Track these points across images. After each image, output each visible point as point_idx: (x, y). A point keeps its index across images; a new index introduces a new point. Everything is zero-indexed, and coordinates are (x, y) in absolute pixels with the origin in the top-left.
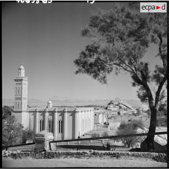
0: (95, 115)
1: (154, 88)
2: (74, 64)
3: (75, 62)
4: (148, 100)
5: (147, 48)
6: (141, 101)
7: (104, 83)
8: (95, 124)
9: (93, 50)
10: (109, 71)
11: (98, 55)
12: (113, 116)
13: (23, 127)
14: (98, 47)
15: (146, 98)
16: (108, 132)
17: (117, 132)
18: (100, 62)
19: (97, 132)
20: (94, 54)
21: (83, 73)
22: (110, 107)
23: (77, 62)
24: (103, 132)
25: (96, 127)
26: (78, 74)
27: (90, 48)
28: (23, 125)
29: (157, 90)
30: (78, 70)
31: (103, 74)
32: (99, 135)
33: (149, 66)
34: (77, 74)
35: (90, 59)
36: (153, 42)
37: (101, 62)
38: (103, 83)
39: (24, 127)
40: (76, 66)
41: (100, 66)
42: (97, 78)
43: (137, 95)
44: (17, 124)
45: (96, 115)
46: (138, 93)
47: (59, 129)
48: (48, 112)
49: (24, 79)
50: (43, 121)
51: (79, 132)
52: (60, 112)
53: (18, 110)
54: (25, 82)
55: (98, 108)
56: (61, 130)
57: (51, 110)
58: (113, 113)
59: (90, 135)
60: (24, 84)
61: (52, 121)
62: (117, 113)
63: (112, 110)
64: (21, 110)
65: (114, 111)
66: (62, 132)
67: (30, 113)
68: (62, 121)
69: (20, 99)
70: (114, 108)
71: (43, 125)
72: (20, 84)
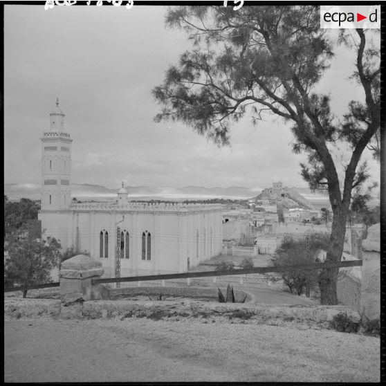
0: (224, 221)
1: (342, 156)
2: (153, 97)
3: (154, 92)
4: (327, 186)
5: (330, 58)
6: (311, 188)
7: (223, 144)
8: (224, 241)
9: (197, 63)
10: (238, 116)
11: (209, 77)
12: (268, 223)
13: (59, 246)
14: (209, 56)
15: (321, 181)
16: (253, 260)
17: (272, 260)
18: (213, 92)
19: (229, 260)
20: (199, 74)
21: (174, 118)
22: (261, 204)
23: (160, 94)
24: (243, 259)
25: (226, 248)
26: (162, 121)
27: (189, 58)
28: (58, 242)
29: (348, 163)
30: (162, 112)
31: (222, 122)
32: (234, 266)
33: (331, 104)
34: (159, 122)
35: (191, 84)
36: (343, 43)
37: (217, 94)
38: (221, 144)
39: (62, 245)
40: (157, 102)
41: (216, 102)
42: (206, 133)
43: (301, 172)
44: (46, 239)
45: (227, 220)
46: (302, 169)
47: (144, 251)
48: (117, 212)
49: (63, 137)
50: (107, 233)
51: (188, 259)
52: (144, 213)
53: (50, 208)
54: (65, 145)
55: (233, 205)
56: (147, 253)
57: (125, 209)
58: (268, 218)
59: (213, 265)
60: (63, 149)
61: (128, 234)
62: (276, 218)
63: (267, 211)
64: (56, 208)
65: (271, 213)
66: (149, 258)
67: (78, 215)
68: (149, 235)
69: (54, 182)
70: (271, 204)
71: (107, 242)
72: (54, 148)
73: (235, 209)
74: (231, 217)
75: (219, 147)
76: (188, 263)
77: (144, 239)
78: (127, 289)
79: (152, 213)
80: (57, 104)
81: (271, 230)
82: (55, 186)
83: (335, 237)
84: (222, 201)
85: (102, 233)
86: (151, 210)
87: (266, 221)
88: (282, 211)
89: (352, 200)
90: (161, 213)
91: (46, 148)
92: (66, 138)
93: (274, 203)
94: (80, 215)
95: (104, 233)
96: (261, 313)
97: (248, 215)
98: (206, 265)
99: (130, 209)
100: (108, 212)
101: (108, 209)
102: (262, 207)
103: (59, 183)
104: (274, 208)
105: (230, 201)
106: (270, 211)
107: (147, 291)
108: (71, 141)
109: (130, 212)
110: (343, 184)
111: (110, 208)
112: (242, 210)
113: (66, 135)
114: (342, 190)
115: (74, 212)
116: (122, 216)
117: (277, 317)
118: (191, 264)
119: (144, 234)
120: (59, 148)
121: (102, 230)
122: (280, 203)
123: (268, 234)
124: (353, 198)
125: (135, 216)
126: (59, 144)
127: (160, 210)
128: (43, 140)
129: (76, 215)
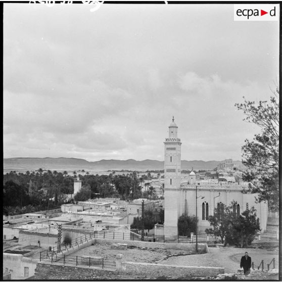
48: (215, 190)
50: (207, 204)
53: (171, 187)
57: (220, 188)
64: (175, 187)
67: (186, 192)
69: (174, 171)
72: (173, 149)
80: (173, 120)
82: (174, 173)
85: (203, 204)
91: (168, 149)
92: (178, 141)
93: (232, 175)
94: (188, 192)
95: (205, 204)
100: (209, 190)
103: (177, 171)
104: (233, 179)
106: (230, 180)
108: (181, 143)
109: (224, 190)
115: (184, 189)
116: (218, 193)
121: (204, 202)
125: (228, 193)
128: (165, 143)
129: (184, 192)
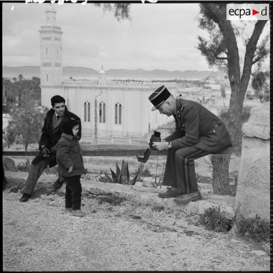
0: (179, 96)
12: (213, 98)
22: (209, 83)
45: (181, 95)
47: (116, 117)
48: (96, 88)
49: (55, 30)
50: (89, 104)
51: (149, 124)
52: (117, 89)
53: (47, 84)
54: (57, 36)
55: (188, 84)
56: (118, 119)
57: (102, 86)
58: (213, 94)
59: (167, 129)
60: (56, 39)
61: (104, 104)
62: (220, 94)
63: (213, 89)
64: (52, 84)
65: (216, 90)
66: (120, 123)
67: (68, 90)
68: (120, 105)
69: (50, 65)
70: (216, 84)
71: (89, 110)
72: (49, 39)
73: (188, 87)
74: (184, 93)
75: (118, 19)
76: (149, 127)
77: (116, 109)
78: (101, 146)
79: (122, 89)
81: (214, 103)
82: (50, 68)
83: (231, 115)
84: (180, 81)
85: (85, 104)
86: (122, 86)
87: (212, 96)
88: (224, 89)
89: (251, 77)
90: (129, 89)
91: (44, 39)
92: (58, 30)
93: (218, 83)
94: (70, 89)
95: (87, 104)
96: (132, 199)
97: (199, 92)
98: (163, 128)
99: (106, 86)
100: (90, 88)
101: (90, 86)
102: (209, 85)
103: (53, 65)
104: (218, 87)
105: (187, 81)
106: (215, 89)
107: (116, 148)
108: (62, 33)
109: (106, 88)
110: (243, 60)
111: (91, 84)
112: (195, 88)
113: (58, 28)
114: (242, 65)
115: (65, 87)
116: (100, 91)
117: (147, 205)
118: (151, 128)
119: (116, 105)
120: (53, 39)
121: (85, 101)
122: (223, 83)
123: (211, 106)
124: (253, 75)
125: (109, 91)
126: (53, 35)
127: (129, 87)
128: (41, 32)
129: (66, 89)
